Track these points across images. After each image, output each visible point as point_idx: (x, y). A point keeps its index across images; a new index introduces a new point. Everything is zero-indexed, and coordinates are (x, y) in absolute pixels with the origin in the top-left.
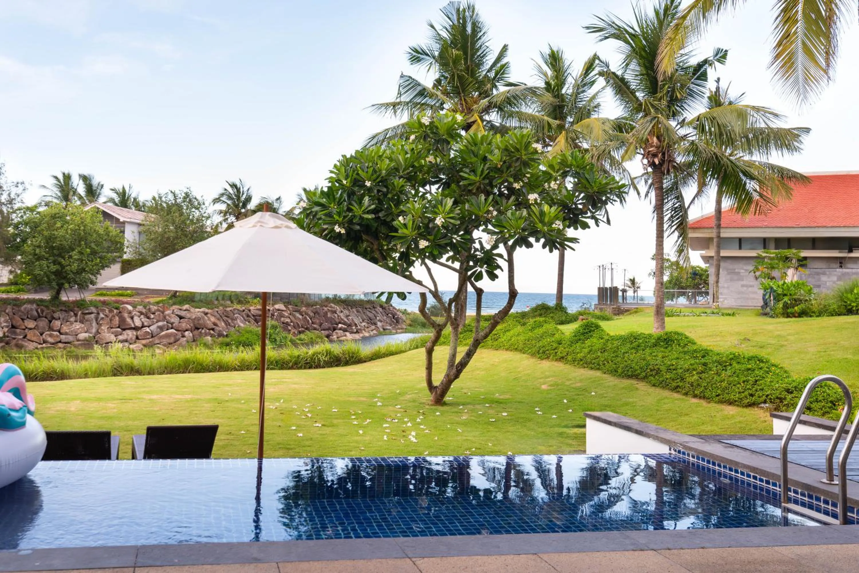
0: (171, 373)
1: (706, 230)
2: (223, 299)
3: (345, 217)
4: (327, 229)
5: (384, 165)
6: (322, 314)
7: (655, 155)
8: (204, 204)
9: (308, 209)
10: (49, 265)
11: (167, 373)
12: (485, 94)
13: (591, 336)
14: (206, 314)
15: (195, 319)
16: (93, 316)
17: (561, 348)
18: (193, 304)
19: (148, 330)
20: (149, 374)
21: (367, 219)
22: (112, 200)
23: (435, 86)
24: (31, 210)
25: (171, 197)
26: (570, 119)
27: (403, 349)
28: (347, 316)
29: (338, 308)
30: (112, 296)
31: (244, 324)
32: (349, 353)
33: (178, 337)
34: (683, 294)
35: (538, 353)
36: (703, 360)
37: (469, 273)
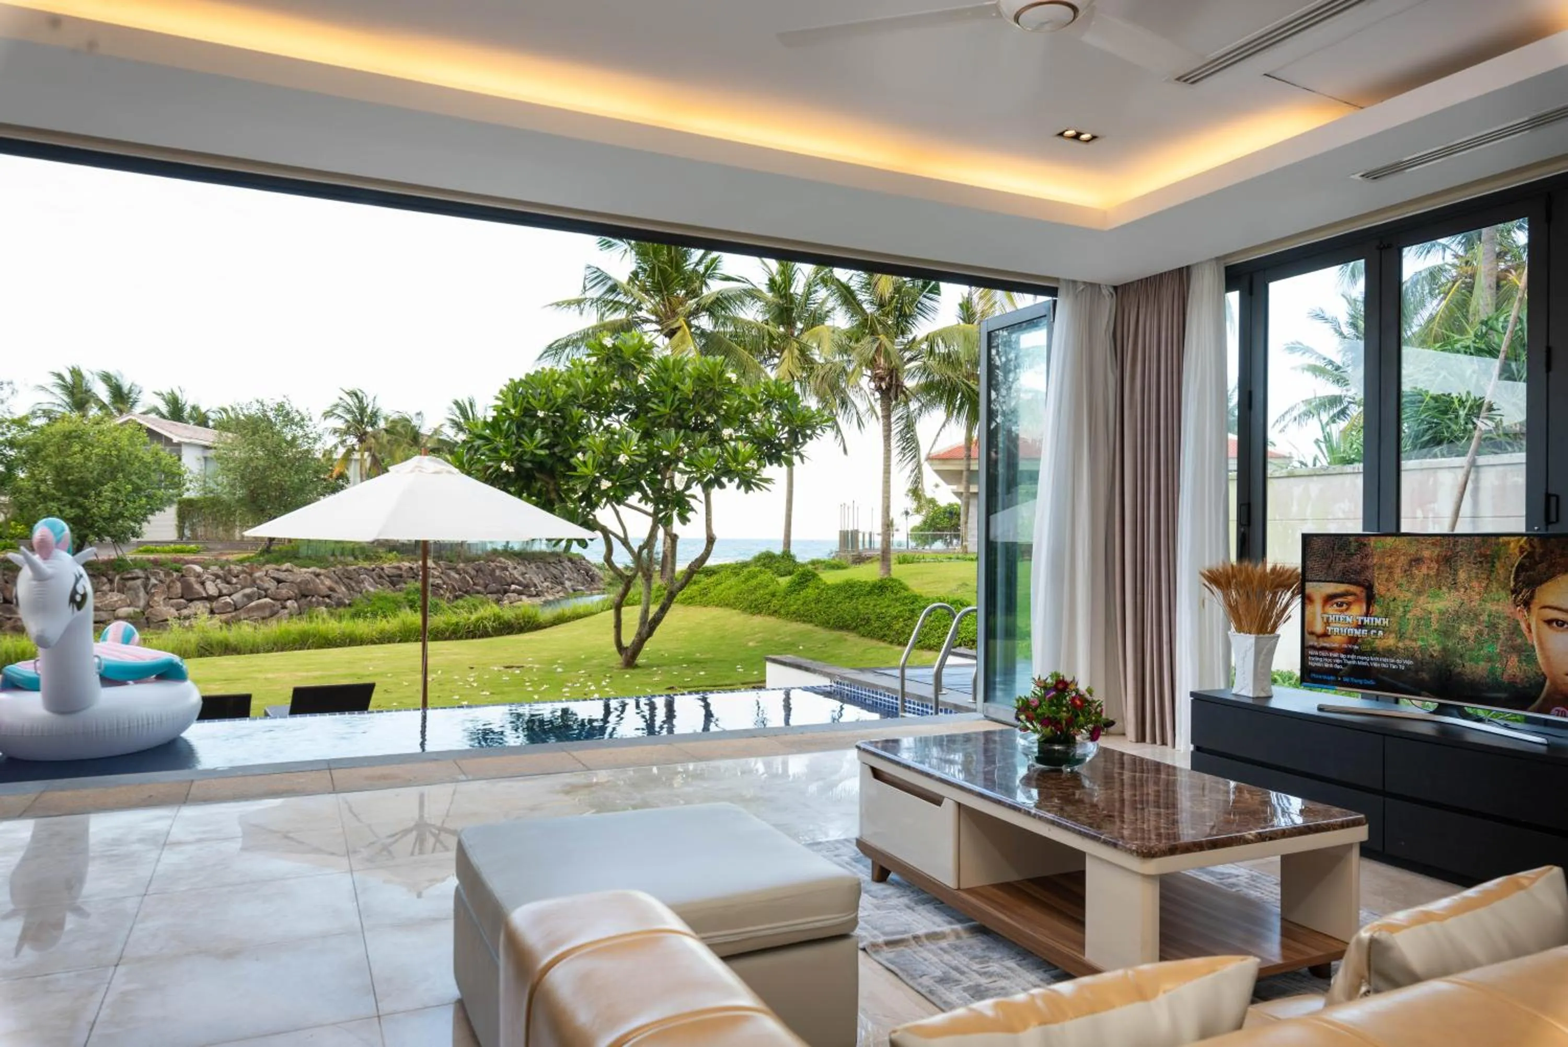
0: (282, 650)
1: (958, 462)
2: (342, 554)
3: (513, 453)
4: (491, 466)
5: (561, 390)
6: (487, 572)
7: (882, 379)
8: (310, 419)
9: (468, 442)
10: (62, 508)
11: (277, 651)
12: (693, 293)
13: (807, 586)
14: (317, 575)
15: (301, 583)
16: (139, 582)
17: (775, 601)
18: (296, 561)
19: (228, 599)
20: (252, 652)
21: (541, 455)
22: (156, 410)
23: (631, 279)
24: (20, 423)
25: (256, 406)
26: (800, 325)
27: (594, 610)
28: (523, 574)
29: (510, 563)
30: (165, 552)
31: (376, 588)
32: (524, 617)
33: (276, 609)
34: (941, 537)
35: (750, 607)
36: (912, 607)
37: (660, 515)
